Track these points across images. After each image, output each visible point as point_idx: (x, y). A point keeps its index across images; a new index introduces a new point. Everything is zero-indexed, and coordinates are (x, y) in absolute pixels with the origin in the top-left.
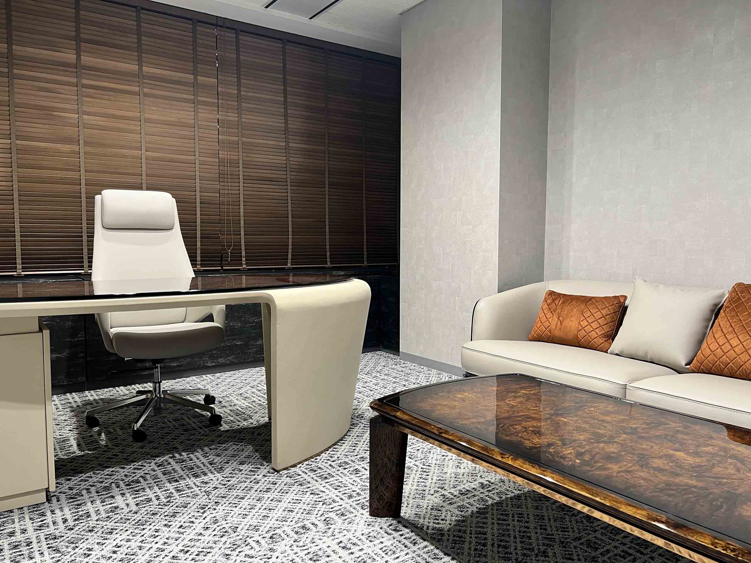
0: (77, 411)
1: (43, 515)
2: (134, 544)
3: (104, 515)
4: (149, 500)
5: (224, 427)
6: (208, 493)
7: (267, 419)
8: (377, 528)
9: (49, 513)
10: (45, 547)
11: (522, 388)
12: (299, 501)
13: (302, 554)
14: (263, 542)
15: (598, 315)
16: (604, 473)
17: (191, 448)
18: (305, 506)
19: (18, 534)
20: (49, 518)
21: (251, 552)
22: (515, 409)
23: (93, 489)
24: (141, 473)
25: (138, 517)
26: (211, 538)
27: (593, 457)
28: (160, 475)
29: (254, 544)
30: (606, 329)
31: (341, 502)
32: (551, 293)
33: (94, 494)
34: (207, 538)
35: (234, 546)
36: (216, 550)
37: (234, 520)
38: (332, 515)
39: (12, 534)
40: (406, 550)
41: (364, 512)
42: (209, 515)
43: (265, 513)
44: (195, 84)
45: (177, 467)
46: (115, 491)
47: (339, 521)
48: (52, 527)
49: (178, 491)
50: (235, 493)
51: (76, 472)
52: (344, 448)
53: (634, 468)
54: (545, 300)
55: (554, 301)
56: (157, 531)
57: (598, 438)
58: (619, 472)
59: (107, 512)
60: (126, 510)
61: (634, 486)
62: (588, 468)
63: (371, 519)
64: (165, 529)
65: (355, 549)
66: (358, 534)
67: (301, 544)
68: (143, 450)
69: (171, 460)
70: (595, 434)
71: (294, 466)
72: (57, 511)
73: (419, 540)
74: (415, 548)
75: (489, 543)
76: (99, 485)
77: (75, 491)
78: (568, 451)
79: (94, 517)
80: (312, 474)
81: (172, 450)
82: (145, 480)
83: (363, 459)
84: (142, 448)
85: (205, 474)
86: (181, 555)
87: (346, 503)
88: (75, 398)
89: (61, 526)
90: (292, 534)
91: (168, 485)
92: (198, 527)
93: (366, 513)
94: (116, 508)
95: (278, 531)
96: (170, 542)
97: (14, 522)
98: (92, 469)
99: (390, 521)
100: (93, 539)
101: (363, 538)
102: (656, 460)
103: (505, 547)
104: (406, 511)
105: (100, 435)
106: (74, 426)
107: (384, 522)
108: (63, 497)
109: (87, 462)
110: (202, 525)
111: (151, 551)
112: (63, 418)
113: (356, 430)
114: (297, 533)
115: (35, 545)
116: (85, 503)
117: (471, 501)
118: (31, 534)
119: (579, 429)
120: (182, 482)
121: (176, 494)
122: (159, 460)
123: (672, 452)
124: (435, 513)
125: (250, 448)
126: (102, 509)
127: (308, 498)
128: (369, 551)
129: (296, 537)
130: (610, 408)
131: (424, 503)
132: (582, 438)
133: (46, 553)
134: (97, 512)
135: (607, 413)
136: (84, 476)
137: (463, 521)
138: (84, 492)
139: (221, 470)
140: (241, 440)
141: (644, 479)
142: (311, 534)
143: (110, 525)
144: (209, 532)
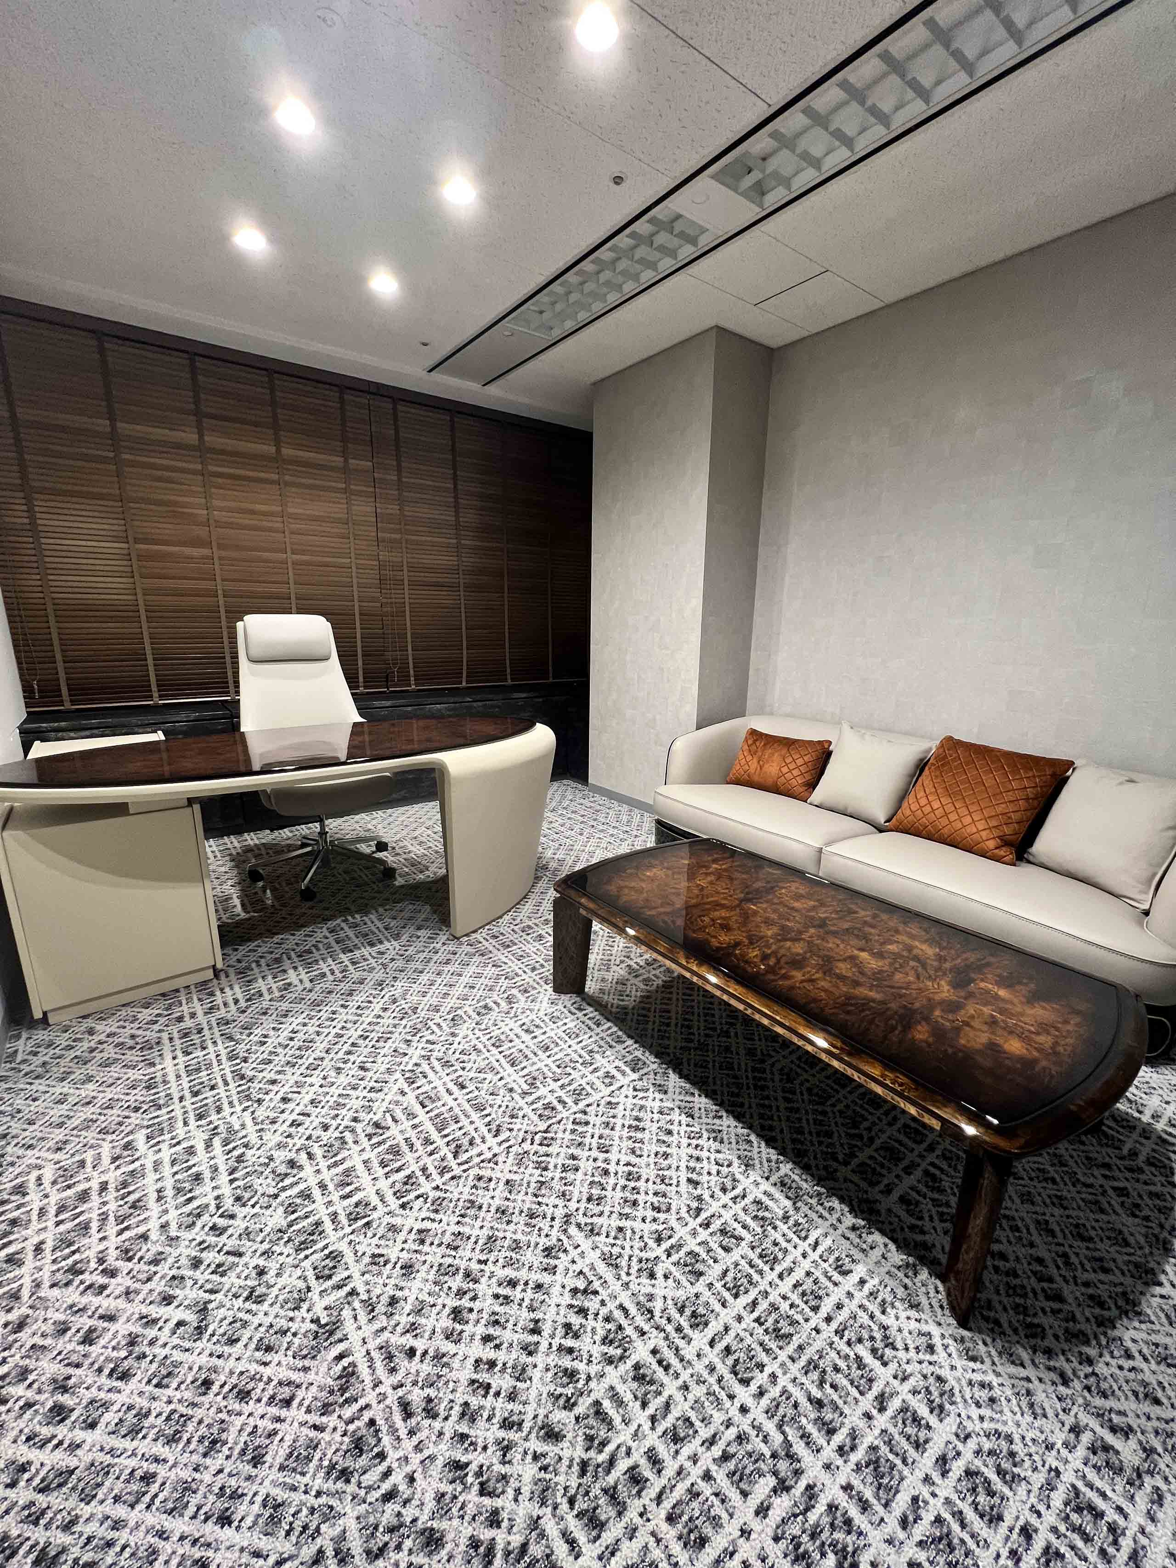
0: (238, 860)
1: (212, 994)
2: (311, 1029)
3: (277, 994)
4: (323, 975)
5: (399, 881)
6: (384, 966)
7: (444, 871)
8: (560, 1007)
9: (218, 993)
10: (217, 1034)
11: (715, 861)
12: (479, 976)
13: (484, 1039)
14: (444, 1025)
15: (800, 762)
16: (787, 983)
17: (364, 910)
18: (486, 982)
19: (187, 1018)
20: (219, 999)
21: (431, 1038)
22: (705, 892)
23: (263, 962)
24: (312, 941)
25: (313, 996)
26: (391, 1021)
27: (778, 961)
28: (333, 944)
29: (435, 1028)
30: (808, 777)
31: (524, 976)
32: (753, 733)
33: (264, 968)
34: (385, 1021)
35: (415, 1031)
36: (396, 1035)
37: (414, 999)
38: (514, 991)
39: (180, 1019)
40: (590, 1033)
41: (547, 987)
42: (388, 993)
43: (445, 989)
44: (345, 470)
45: (351, 933)
46: (287, 964)
47: (522, 998)
48: (223, 1010)
49: (354, 963)
50: (413, 965)
51: (244, 939)
52: (528, 908)
53: (817, 976)
54: (746, 740)
55: (755, 741)
56: (334, 1013)
57: (785, 934)
58: (802, 982)
59: (280, 990)
60: (300, 988)
61: (815, 1000)
62: (772, 977)
63: (554, 996)
64: (342, 1010)
65: (538, 1032)
66: (541, 1014)
67: (483, 1027)
68: (314, 911)
69: (343, 925)
70: (783, 928)
71: (474, 932)
72: (227, 990)
73: (604, 1021)
74: (598, 1030)
75: (673, 1022)
76: (269, 956)
77: (244, 964)
78: (754, 954)
79: (267, 997)
80: (493, 941)
81: (344, 911)
82: (318, 950)
83: (546, 922)
84: (312, 908)
85: (381, 942)
86: (360, 1042)
87: (529, 978)
88: (233, 843)
89: (233, 1008)
90: (474, 1015)
91: (342, 956)
92: (377, 1008)
93: (549, 988)
94: (290, 984)
95: (459, 1012)
96: (349, 1025)
97: (181, 1005)
98: (260, 936)
99: (575, 998)
100: (268, 1023)
101: (546, 1019)
102: (841, 965)
103: (689, 1027)
104: (591, 986)
105: (265, 892)
106: (236, 880)
107: (567, 1000)
108: (231, 971)
109: (253, 927)
110: (381, 1005)
111: (330, 1037)
112: (223, 869)
113: (541, 885)
114: (479, 1014)
115: (206, 1032)
116: (255, 980)
117: (657, 972)
118: (201, 1018)
119: (768, 922)
120: (357, 953)
121: (351, 967)
122: (331, 924)
123: (856, 952)
124: (620, 987)
125: (428, 908)
126: (274, 986)
127: (490, 971)
128: (552, 1034)
129: (478, 1018)
130: (802, 891)
131: (609, 976)
132: (770, 933)
133: (219, 1042)
134: (270, 990)
135: (798, 897)
136: (252, 945)
137: (648, 997)
138: (254, 965)
139: (397, 937)
140: (418, 898)
141: (825, 991)
142: (494, 1015)
143: (285, 1006)
144: (388, 1014)
